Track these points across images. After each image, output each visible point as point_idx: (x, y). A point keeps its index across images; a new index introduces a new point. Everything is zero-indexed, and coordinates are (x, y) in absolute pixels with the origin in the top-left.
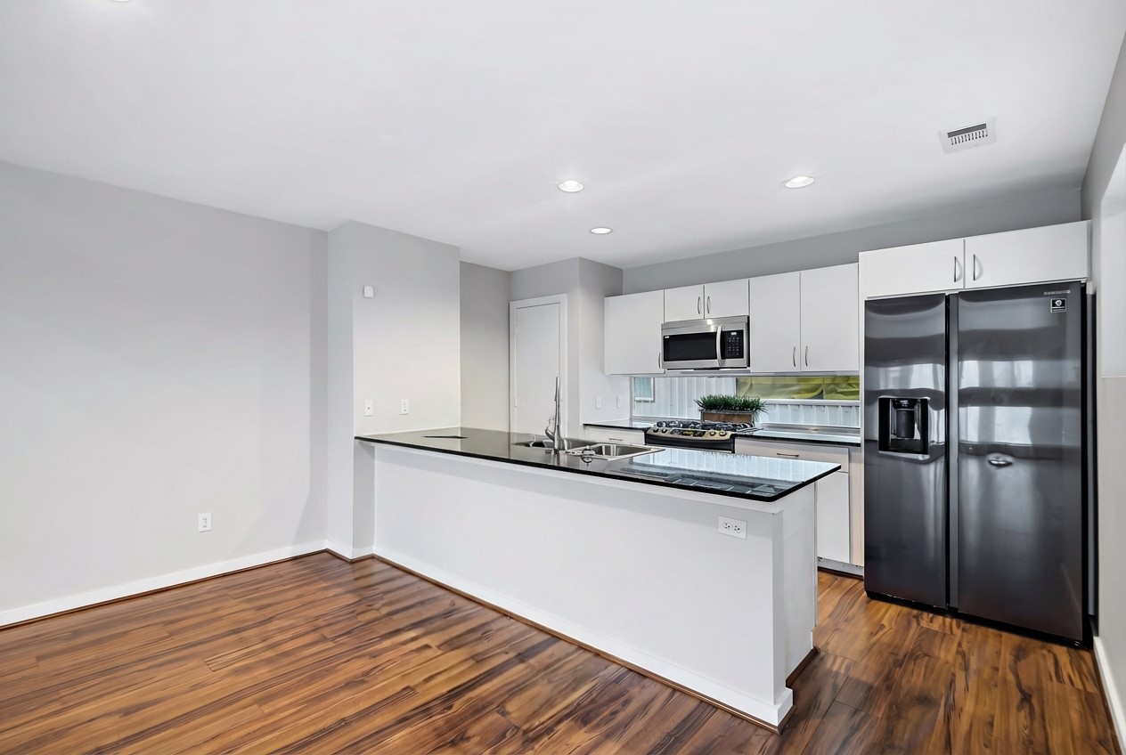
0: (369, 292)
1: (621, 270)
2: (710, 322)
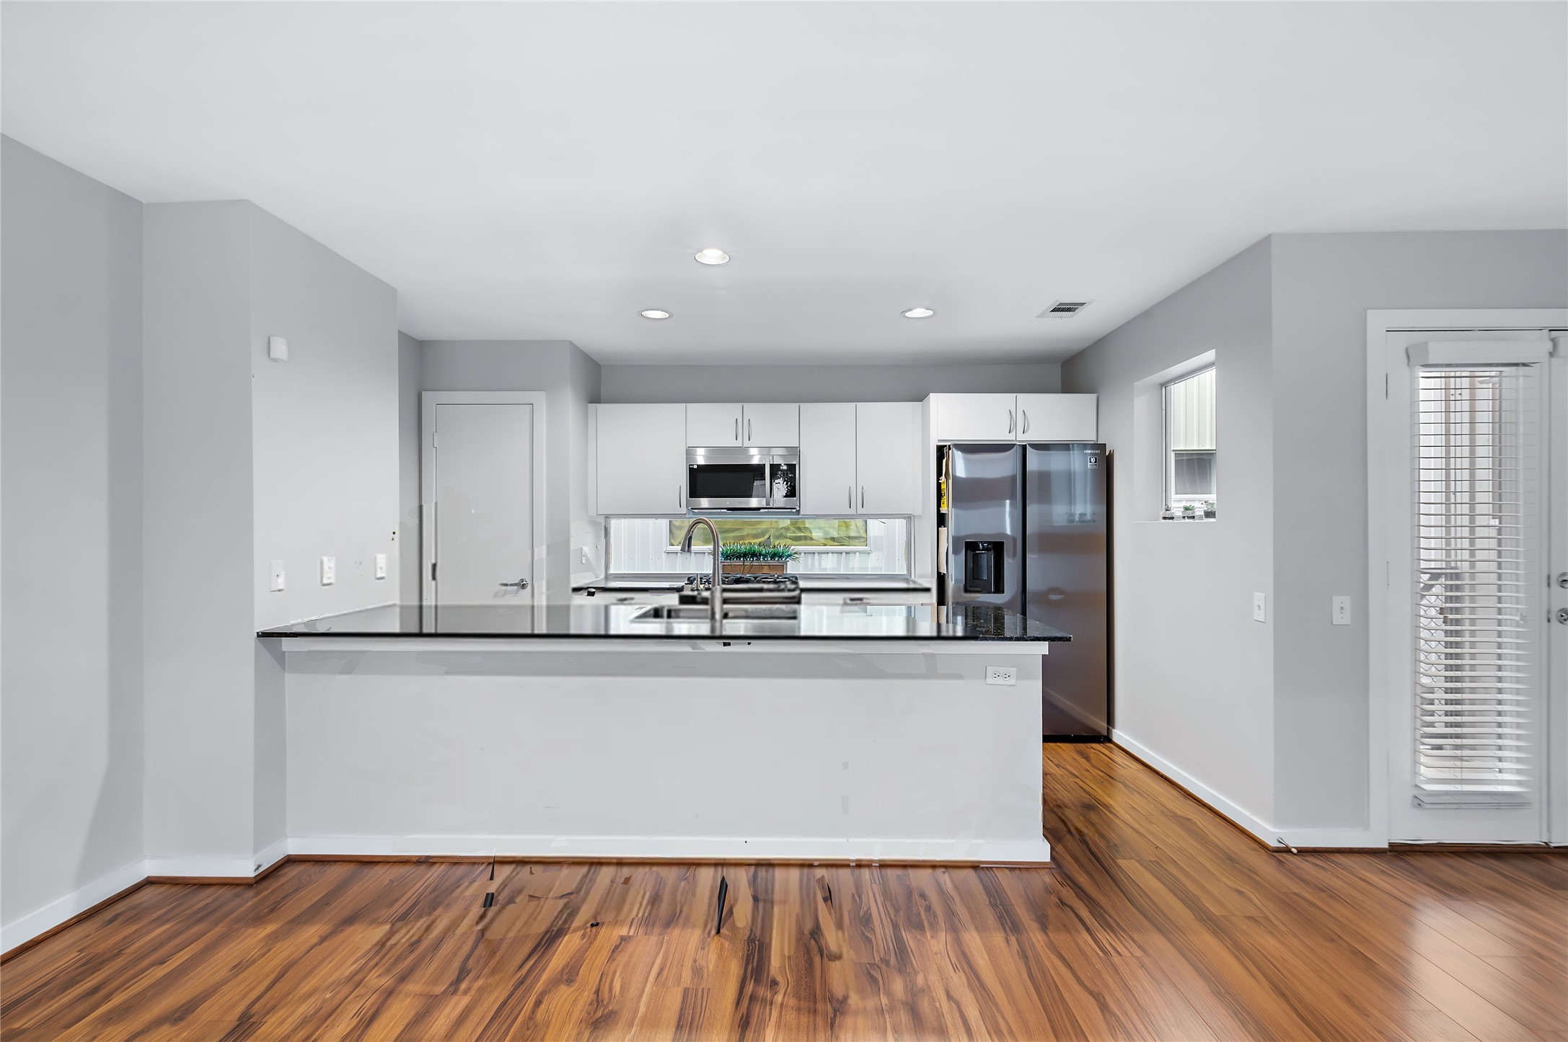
0: (280, 348)
1: (600, 366)
2: (753, 451)
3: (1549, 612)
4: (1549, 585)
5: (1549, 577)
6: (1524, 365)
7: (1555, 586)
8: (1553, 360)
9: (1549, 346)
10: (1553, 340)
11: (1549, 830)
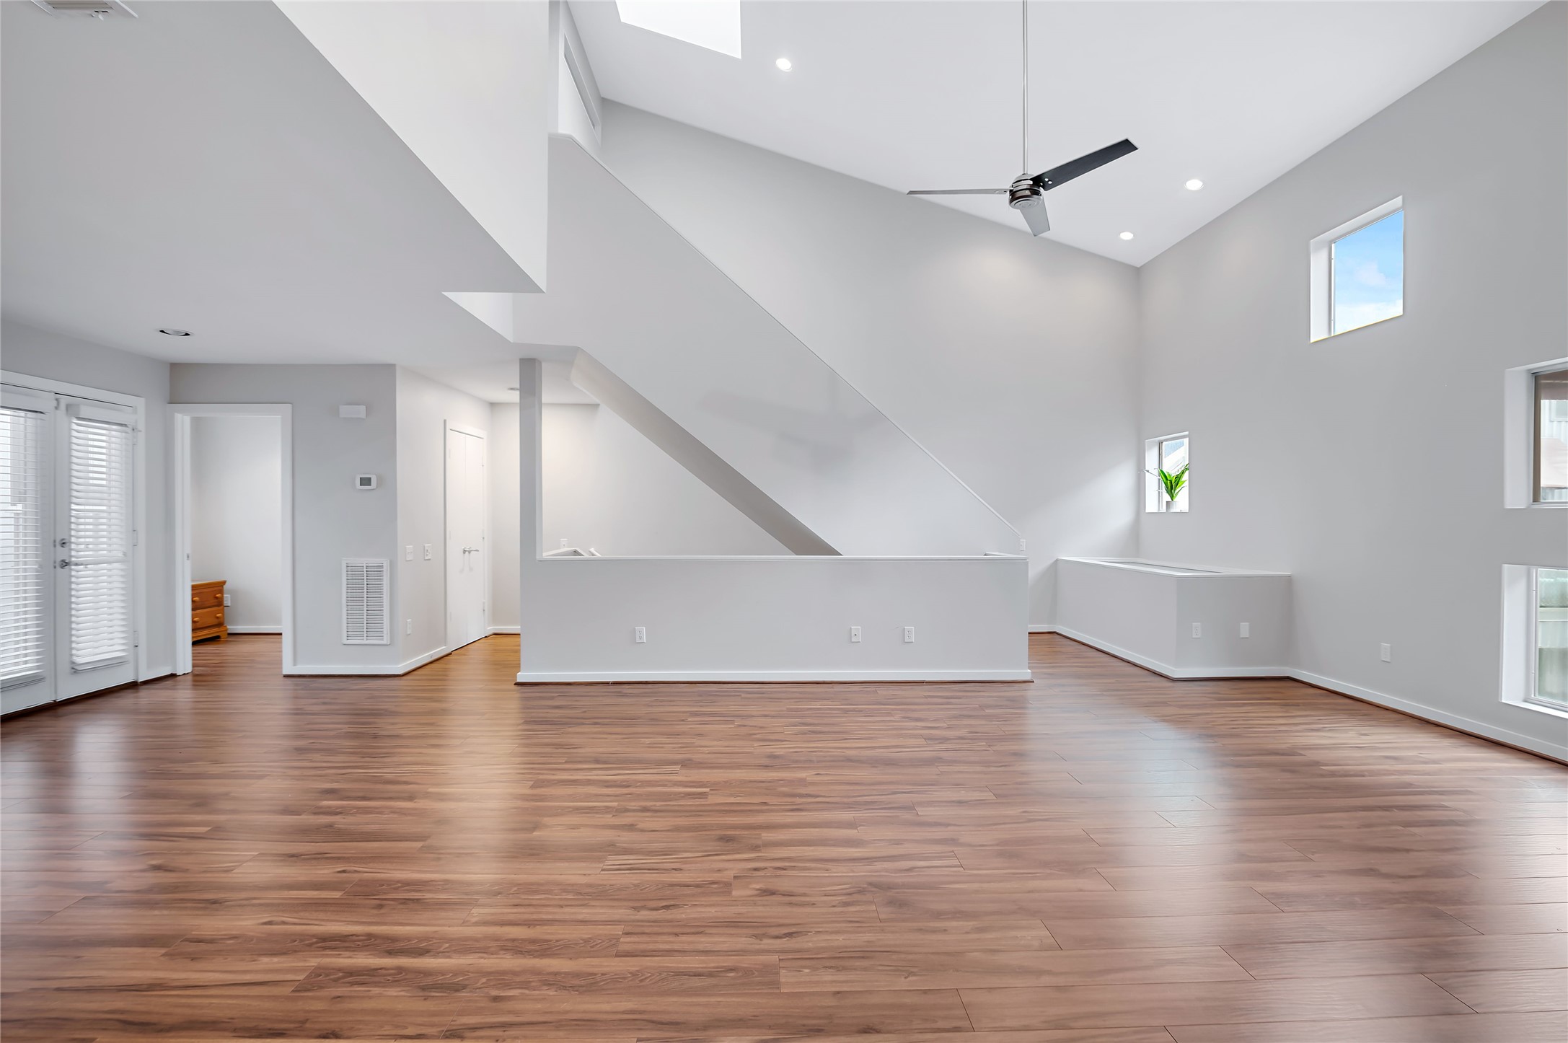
3: (55, 562)
4: (55, 546)
5: (55, 541)
6: (41, 413)
7: (58, 546)
8: (58, 411)
9: (55, 403)
10: (57, 400)
11: (56, 692)
